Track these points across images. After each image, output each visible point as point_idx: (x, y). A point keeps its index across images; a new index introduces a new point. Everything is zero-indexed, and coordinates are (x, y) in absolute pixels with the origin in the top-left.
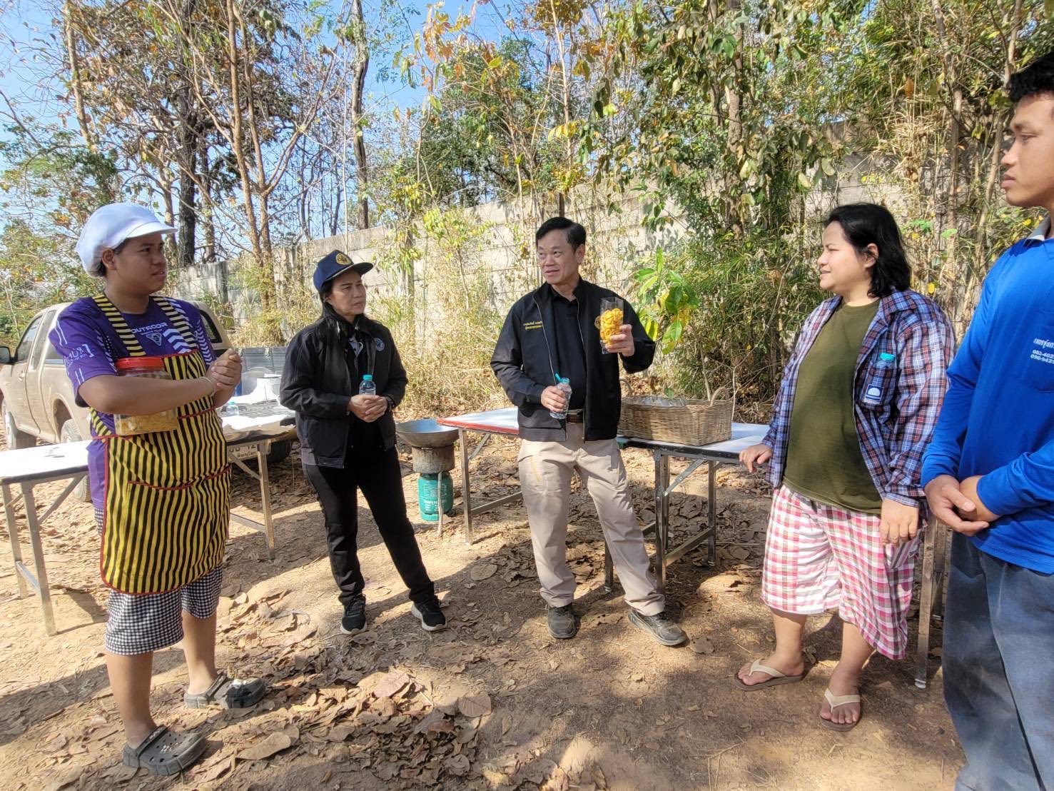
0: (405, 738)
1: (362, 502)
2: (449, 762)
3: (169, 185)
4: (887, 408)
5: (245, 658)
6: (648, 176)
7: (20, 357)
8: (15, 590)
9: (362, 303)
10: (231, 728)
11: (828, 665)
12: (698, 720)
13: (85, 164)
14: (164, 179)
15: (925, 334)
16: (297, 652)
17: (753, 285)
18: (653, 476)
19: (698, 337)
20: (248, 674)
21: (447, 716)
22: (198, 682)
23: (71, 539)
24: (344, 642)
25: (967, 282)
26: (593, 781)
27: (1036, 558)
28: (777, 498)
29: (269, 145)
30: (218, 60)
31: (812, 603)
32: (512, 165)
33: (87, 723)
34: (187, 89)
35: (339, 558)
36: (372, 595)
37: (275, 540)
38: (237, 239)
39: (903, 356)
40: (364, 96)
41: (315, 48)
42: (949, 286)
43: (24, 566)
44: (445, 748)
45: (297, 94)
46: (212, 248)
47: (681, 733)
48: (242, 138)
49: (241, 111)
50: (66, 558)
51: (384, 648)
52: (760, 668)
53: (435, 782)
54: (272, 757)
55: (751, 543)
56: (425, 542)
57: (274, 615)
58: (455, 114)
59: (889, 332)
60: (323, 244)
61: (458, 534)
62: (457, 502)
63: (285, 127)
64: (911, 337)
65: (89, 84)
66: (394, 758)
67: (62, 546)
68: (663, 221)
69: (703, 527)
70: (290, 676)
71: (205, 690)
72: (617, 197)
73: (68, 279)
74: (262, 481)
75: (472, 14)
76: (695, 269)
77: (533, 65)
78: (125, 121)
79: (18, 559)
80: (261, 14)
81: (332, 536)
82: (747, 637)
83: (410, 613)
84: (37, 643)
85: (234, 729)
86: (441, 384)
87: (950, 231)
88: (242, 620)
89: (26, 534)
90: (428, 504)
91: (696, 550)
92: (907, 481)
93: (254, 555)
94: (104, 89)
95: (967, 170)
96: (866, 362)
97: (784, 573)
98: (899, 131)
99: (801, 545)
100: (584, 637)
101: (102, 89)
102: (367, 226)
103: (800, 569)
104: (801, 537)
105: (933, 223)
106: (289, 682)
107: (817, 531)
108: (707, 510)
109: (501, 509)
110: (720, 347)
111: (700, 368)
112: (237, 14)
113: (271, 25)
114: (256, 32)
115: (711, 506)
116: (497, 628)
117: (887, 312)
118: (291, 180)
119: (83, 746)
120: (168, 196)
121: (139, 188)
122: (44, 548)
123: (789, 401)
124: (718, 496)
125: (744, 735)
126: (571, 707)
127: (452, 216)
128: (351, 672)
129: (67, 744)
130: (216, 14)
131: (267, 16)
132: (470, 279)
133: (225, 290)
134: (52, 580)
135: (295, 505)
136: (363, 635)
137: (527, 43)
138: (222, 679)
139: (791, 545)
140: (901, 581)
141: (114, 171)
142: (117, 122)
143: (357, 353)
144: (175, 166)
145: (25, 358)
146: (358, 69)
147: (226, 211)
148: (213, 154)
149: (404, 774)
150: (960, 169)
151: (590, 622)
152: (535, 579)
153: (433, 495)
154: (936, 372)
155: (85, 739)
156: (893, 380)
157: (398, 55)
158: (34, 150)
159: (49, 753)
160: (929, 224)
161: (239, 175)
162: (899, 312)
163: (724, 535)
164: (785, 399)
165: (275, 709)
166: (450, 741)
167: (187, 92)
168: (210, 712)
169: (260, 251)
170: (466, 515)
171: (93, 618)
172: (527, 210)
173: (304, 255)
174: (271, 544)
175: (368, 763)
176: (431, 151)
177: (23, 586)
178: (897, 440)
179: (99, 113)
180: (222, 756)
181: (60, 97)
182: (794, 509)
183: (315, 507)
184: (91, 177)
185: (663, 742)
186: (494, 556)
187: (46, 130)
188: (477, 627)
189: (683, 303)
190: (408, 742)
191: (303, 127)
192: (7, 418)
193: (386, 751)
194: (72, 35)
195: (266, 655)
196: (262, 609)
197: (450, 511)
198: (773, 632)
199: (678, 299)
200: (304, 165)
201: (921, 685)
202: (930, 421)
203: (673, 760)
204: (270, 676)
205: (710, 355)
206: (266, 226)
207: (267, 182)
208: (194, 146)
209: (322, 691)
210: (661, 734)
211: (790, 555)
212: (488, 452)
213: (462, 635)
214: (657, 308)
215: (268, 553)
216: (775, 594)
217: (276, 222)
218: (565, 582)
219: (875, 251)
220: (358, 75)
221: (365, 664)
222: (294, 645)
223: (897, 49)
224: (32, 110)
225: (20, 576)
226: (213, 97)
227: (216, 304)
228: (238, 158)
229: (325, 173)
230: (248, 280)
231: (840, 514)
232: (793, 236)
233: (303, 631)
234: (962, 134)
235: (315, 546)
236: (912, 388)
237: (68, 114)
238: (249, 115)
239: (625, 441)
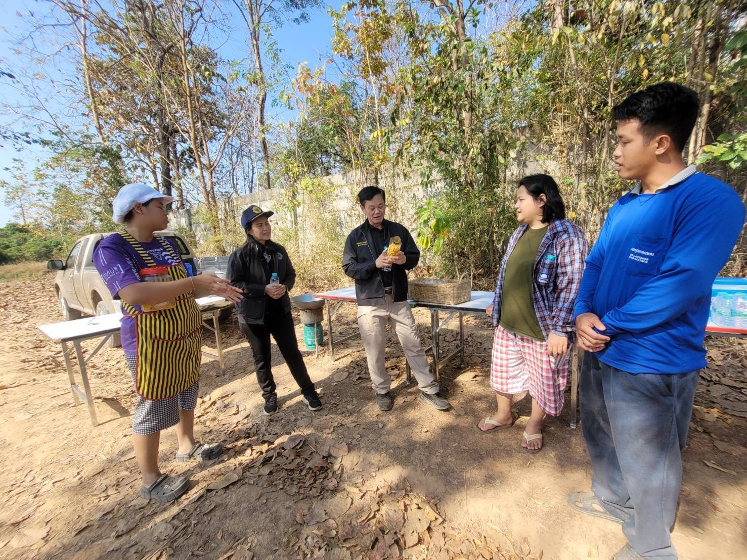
0: (301, 471)
1: (273, 341)
2: (326, 483)
3: (155, 166)
4: (551, 284)
5: (211, 431)
6: (422, 158)
7: (69, 265)
8: (72, 401)
9: (269, 233)
10: (204, 472)
11: (524, 419)
12: (459, 452)
13: (101, 153)
14: (151, 162)
15: (572, 245)
16: (240, 427)
17: (480, 216)
18: (430, 320)
19: (452, 244)
20: (212, 440)
21: (324, 457)
22: (184, 447)
23: (105, 369)
24: (266, 419)
25: (592, 211)
26: (404, 488)
27: (630, 366)
28: (497, 332)
29: (211, 142)
30: (179, 93)
31: (517, 387)
32: (349, 152)
33: (119, 476)
34: (162, 111)
35: (261, 374)
36: (280, 392)
37: (225, 364)
38: (196, 196)
39: (560, 257)
40: (264, 114)
41: (235, 87)
42: (583, 214)
43: (76, 387)
44: (324, 475)
45: (227, 113)
46: (182, 201)
47: (450, 459)
48: (196, 138)
49: (194, 123)
50: (103, 380)
51: (288, 422)
52: (490, 421)
53: (318, 494)
54: (227, 488)
55: (483, 354)
56: (308, 361)
57: (226, 406)
58: (316, 124)
59: (553, 243)
60: (245, 198)
61: (326, 356)
62: (325, 338)
63: (220, 132)
64: (564, 246)
65: (101, 107)
66: (296, 483)
67: (100, 374)
68: (432, 182)
69: (457, 346)
70: (236, 440)
71: (188, 451)
72: (408, 169)
73: (95, 218)
74: (216, 332)
75: (324, 68)
76: (449, 208)
77: (358, 96)
78: (125, 128)
79: (73, 384)
80: (203, 68)
81: (257, 362)
82: (481, 405)
83: (302, 401)
84: (86, 431)
85: (205, 472)
86: (314, 274)
87: (583, 184)
88: (208, 410)
89: (77, 368)
90: (310, 341)
91: (454, 359)
92: (561, 323)
93: (213, 373)
94: (111, 110)
95: (591, 150)
96: (540, 260)
97: (502, 372)
98: (555, 131)
99: (510, 357)
100: (396, 409)
101: (110, 109)
102: (269, 188)
103: (510, 369)
104: (510, 352)
105: (574, 180)
106: (236, 443)
107: (517, 349)
108: (459, 337)
109: (349, 341)
110: (464, 249)
111: (453, 261)
112: (189, 67)
113: (209, 74)
114: (201, 78)
115: (462, 336)
116: (350, 407)
117: (552, 232)
118: (225, 162)
119: (116, 490)
120: (154, 173)
121: (136, 167)
122: (89, 376)
123: (501, 280)
124: (465, 330)
125: (482, 458)
126: (391, 448)
127: (316, 181)
128: (270, 436)
129: (106, 489)
130: (177, 66)
131: (206, 69)
132: (328, 216)
133: (191, 224)
134: (94, 394)
135: (235, 344)
136: (276, 415)
137: (354, 84)
138: (198, 445)
139: (504, 356)
140: (561, 375)
141: (120, 158)
142: (120, 129)
143: (268, 261)
144: (157, 156)
145: (72, 266)
146: (261, 99)
147: (189, 180)
148: (179, 148)
149: (302, 491)
150: (588, 150)
151: (400, 401)
152: (369, 379)
153: (312, 336)
154: (577, 265)
155: (118, 485)
156: (554, 270)
157: (282, 92)
158: (69, 146)
159: (96, 495)
160: (571, 181)
161: (195, 160)
162: (558, 232)
163: (469, 351)
164: (500, 279)
165: (228, 460)
166: (326, 470)
167: (162, 112)
168: (192, 463)
169: (209, 203)
170: (330, 345)
171: (121, 414)
172: (358, 178)
173: (235, 204)
174: (223, 367)
175: (281, 487)
176: (304, 145)
177: (76, 399)
178: (556, 301)
179: (109, 124)
180: (199, 488)
181: (84, 115)
182: (505, 337)
183: (246, 344)
184: (105, 161)
185: (440, 465)
186: (346, 367)
187: (75, 134)
188: (339, 407)
189: (443, 227)
190: (303, 473)
191: (231, 132)
192: (63, 301)
193: (291, 479)
194: (89, 78)
195: (222, 429)
196: (219, 403)
197: (322, 344)
198: (496, 403)
199: (441, 225)
200: (232, 154)
201: (573, 426)
202: (573, 291)
203: (446, 474)
204: (225, 441)
205: (458, 254)
206: (212, 188)
207: (212, 163)
208: (168, 143)
209: (254, 448)
210: (439, 460)
211: (504, 362)
212: (341, 311)
213: (330, 411)
214: (430, 230)
215: (221, 372)
216: (497, 383)
217: (217, 186)
218: (385, 381)
219: (544, 198)
220: (260, 102)
221: (278, 431)
222: (238, 423)
223: (553, 86)
224: (67, 121)
225: (74, 393)
226: (178, 115)
227: (186, 232)
228: (194, 149)
229: (245, 158)
230: (203, 219)
231: (528, 340)
232: (500, 189)
233: (243, 414)
234: (588, 131)
235: (247, 366)
236: (564, 274)
237: (90, 124)
238: (199, 125)
239: (415, 303)
